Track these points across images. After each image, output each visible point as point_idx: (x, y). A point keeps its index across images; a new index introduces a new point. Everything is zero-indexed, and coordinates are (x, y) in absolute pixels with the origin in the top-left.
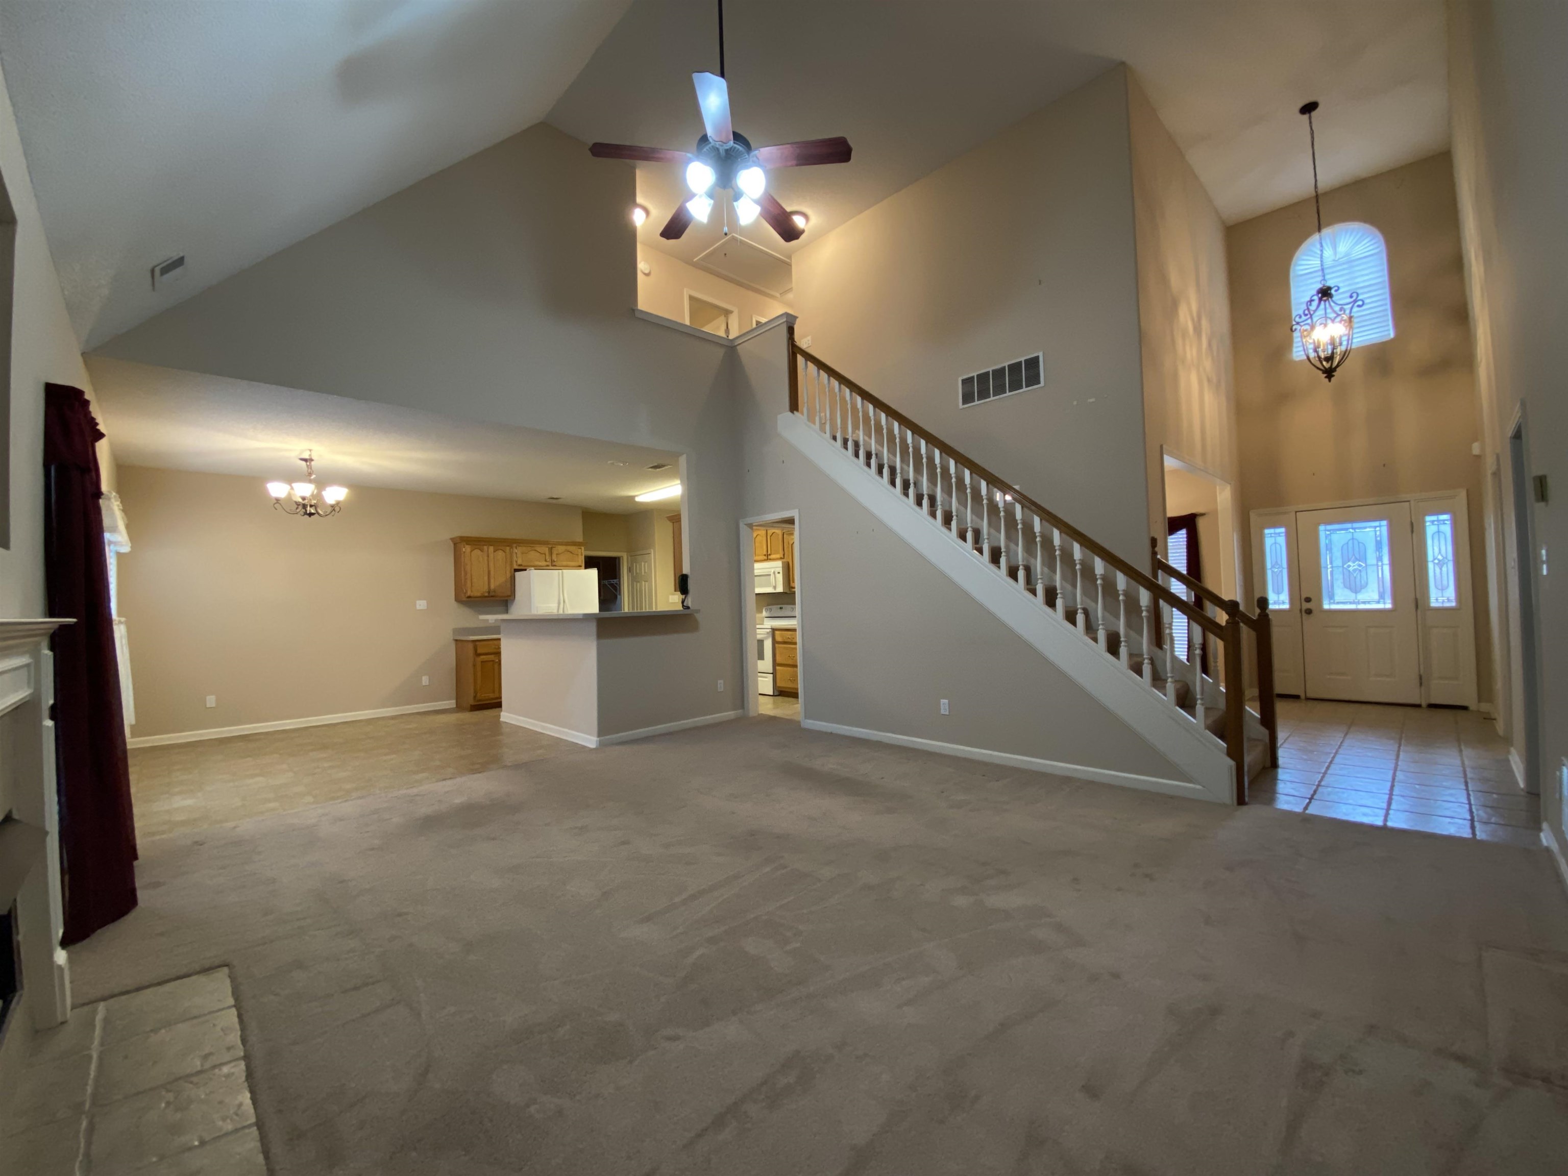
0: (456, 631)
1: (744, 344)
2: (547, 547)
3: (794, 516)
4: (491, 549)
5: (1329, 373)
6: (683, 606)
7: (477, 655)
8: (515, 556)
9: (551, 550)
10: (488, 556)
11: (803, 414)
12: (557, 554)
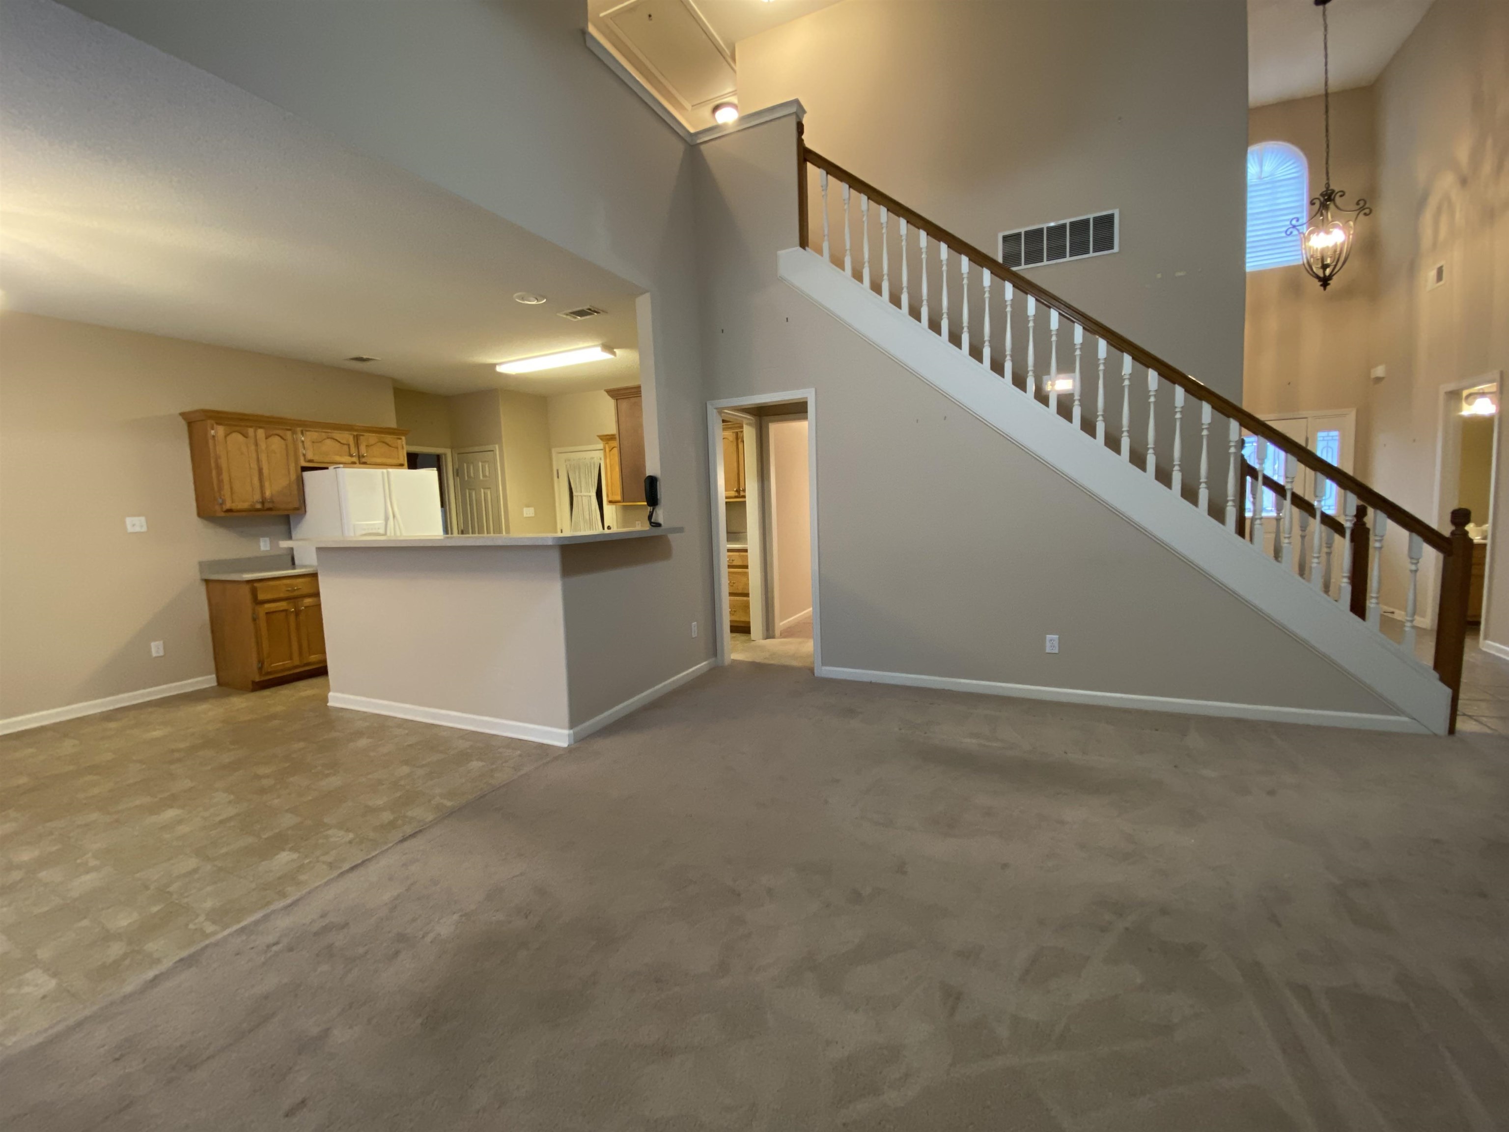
0: (203, 566)
1: (713, 143)
2: (351, 434)
3: (807, 398)
4: (261, 433)
5: (1325, 281)
6: (651, 523)
7: (257, 602)
8: (300, 445)
9: (357, 439)
10: (256, 444)
11: (819, 251)
12: (366, 446)
